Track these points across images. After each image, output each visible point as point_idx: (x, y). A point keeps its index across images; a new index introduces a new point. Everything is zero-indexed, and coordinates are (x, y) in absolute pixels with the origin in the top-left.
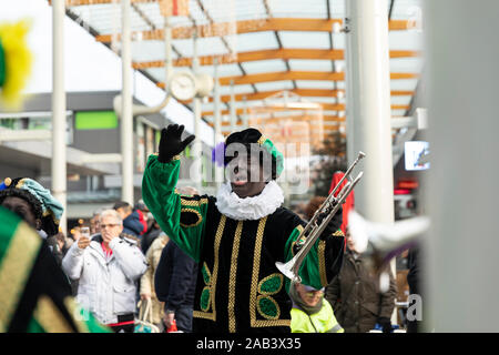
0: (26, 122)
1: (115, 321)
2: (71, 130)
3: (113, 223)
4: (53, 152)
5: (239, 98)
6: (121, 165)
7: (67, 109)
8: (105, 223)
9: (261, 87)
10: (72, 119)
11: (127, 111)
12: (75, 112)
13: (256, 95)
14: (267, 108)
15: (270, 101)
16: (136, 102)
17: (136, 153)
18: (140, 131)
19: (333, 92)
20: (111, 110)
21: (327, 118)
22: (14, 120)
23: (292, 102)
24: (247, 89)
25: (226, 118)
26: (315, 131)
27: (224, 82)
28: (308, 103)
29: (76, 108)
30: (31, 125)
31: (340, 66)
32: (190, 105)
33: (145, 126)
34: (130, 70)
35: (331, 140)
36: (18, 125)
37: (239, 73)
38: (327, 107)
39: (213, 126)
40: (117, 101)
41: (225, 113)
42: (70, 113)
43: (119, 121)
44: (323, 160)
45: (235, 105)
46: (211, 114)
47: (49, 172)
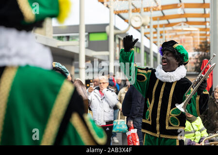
0: (68, 38)
1: (105, 124)
2: (88, 42)
3: (104, 82)
4: (80, 51)
5: (161, 26)
6: (109, 56)
7: (86, 32)
8: (101, 82)
9: (171, 21)
10: (88, 36)
11: (112, 32)
12: (89, 33)
13: (169, 25)
14: (174, 30)
15: (175, 27)
16: (116, 28)
17: (115, 51)
18: (117, 41)
19: (204, 23)
20: (105, 32)
21: (201, 35)
22: (63, 37)
23: (185, 28)
24: (165, 22)
25: (155, 35)
26: (196, 41)
27: (155, 19)
28: (193, 28)
29: (89, 32)
30: (70, 39)
31: (208, 11)
32: (140, 29)
33: (119, 39)
34: (113, 14)
35: (203, 44)
36: (65, 39)
37: (162, 15)
38: (201, 30)
39: (149, 39)
40: (107, 28)
41: (155, 33)
42: (87, 34)
43: (108, 37)
44: (199, 54)
45: (159, 29)
46: (149, 33)
47: (78, 60)
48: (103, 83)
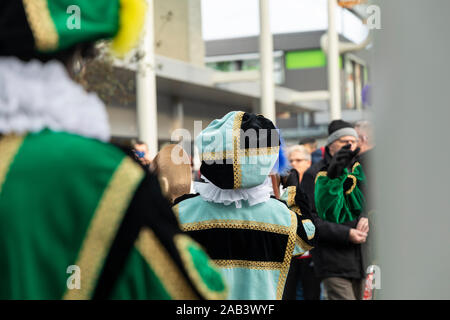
0: (240, 64)
2: (283, 71)
4: (262, 91)
6: (328, 102)
8: (293, 158)
10: (283, 60)
11: (334, 48)
12: (286, 52)
18: (349, 68)
20: (318, 48)
22: (228, 63)
29: (286, 48)
30: (245, 67)
33: (353, 63)
36: (233, 67)
40: (324, 40)
48: (299, 160)
